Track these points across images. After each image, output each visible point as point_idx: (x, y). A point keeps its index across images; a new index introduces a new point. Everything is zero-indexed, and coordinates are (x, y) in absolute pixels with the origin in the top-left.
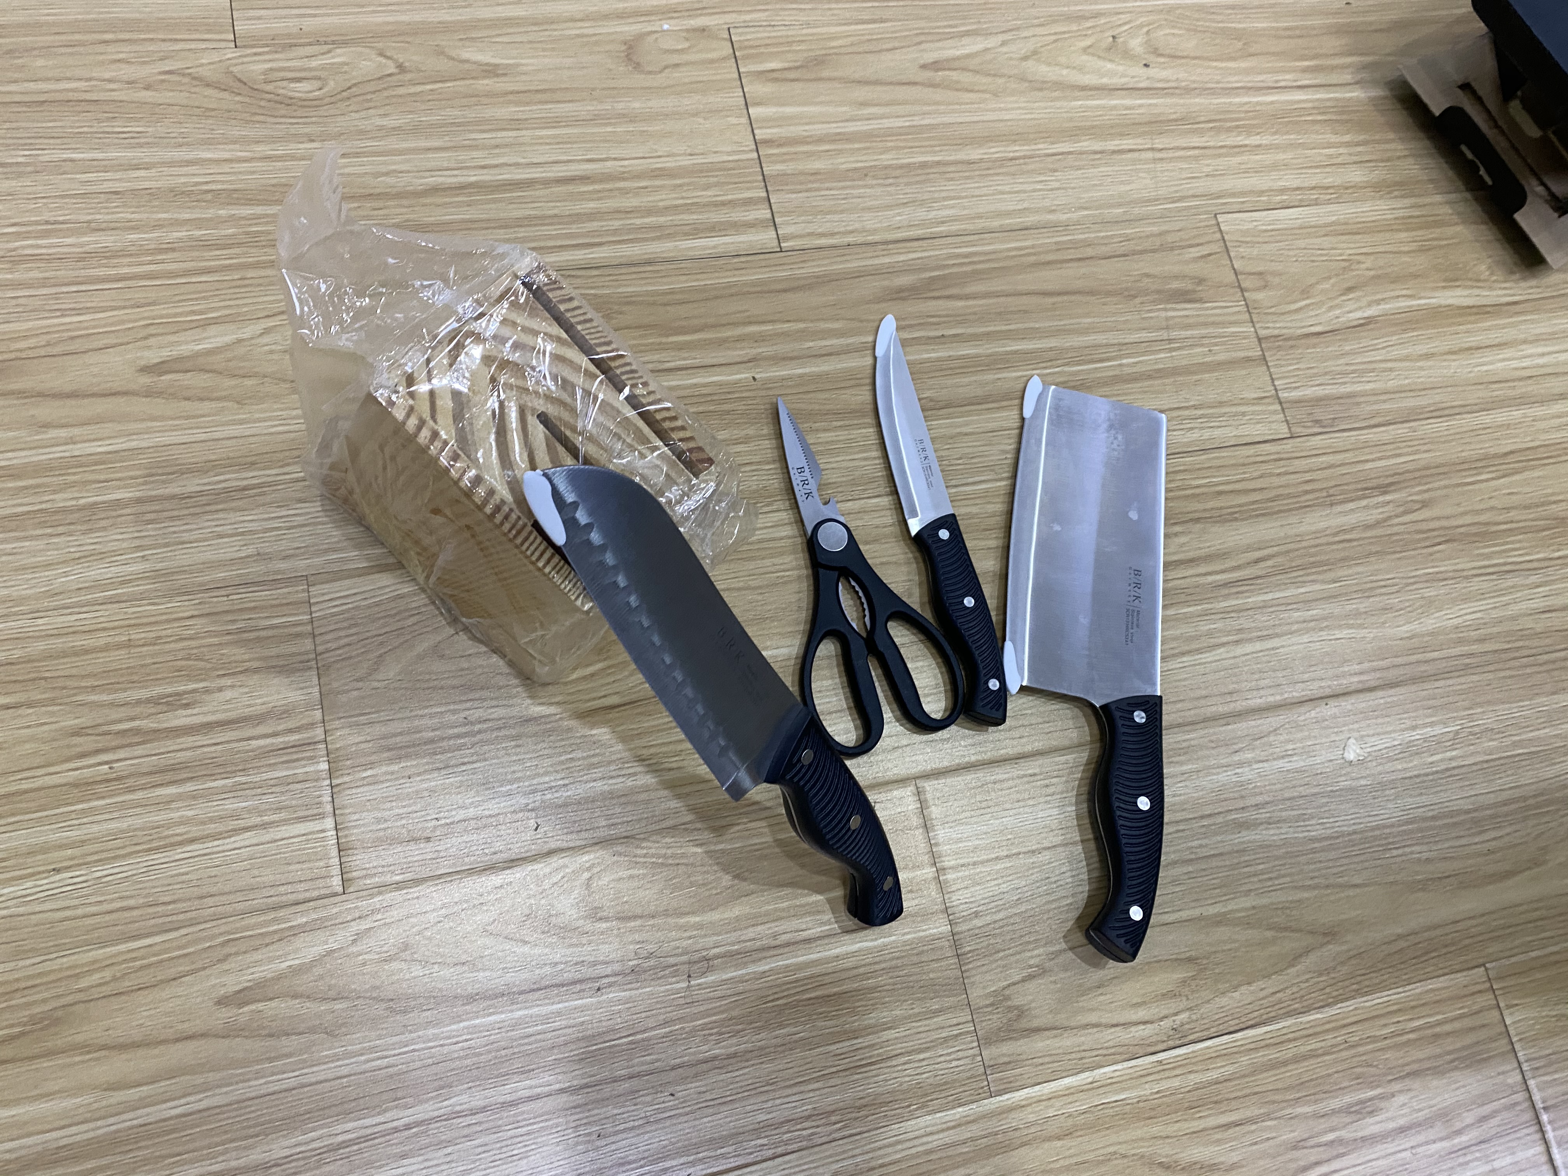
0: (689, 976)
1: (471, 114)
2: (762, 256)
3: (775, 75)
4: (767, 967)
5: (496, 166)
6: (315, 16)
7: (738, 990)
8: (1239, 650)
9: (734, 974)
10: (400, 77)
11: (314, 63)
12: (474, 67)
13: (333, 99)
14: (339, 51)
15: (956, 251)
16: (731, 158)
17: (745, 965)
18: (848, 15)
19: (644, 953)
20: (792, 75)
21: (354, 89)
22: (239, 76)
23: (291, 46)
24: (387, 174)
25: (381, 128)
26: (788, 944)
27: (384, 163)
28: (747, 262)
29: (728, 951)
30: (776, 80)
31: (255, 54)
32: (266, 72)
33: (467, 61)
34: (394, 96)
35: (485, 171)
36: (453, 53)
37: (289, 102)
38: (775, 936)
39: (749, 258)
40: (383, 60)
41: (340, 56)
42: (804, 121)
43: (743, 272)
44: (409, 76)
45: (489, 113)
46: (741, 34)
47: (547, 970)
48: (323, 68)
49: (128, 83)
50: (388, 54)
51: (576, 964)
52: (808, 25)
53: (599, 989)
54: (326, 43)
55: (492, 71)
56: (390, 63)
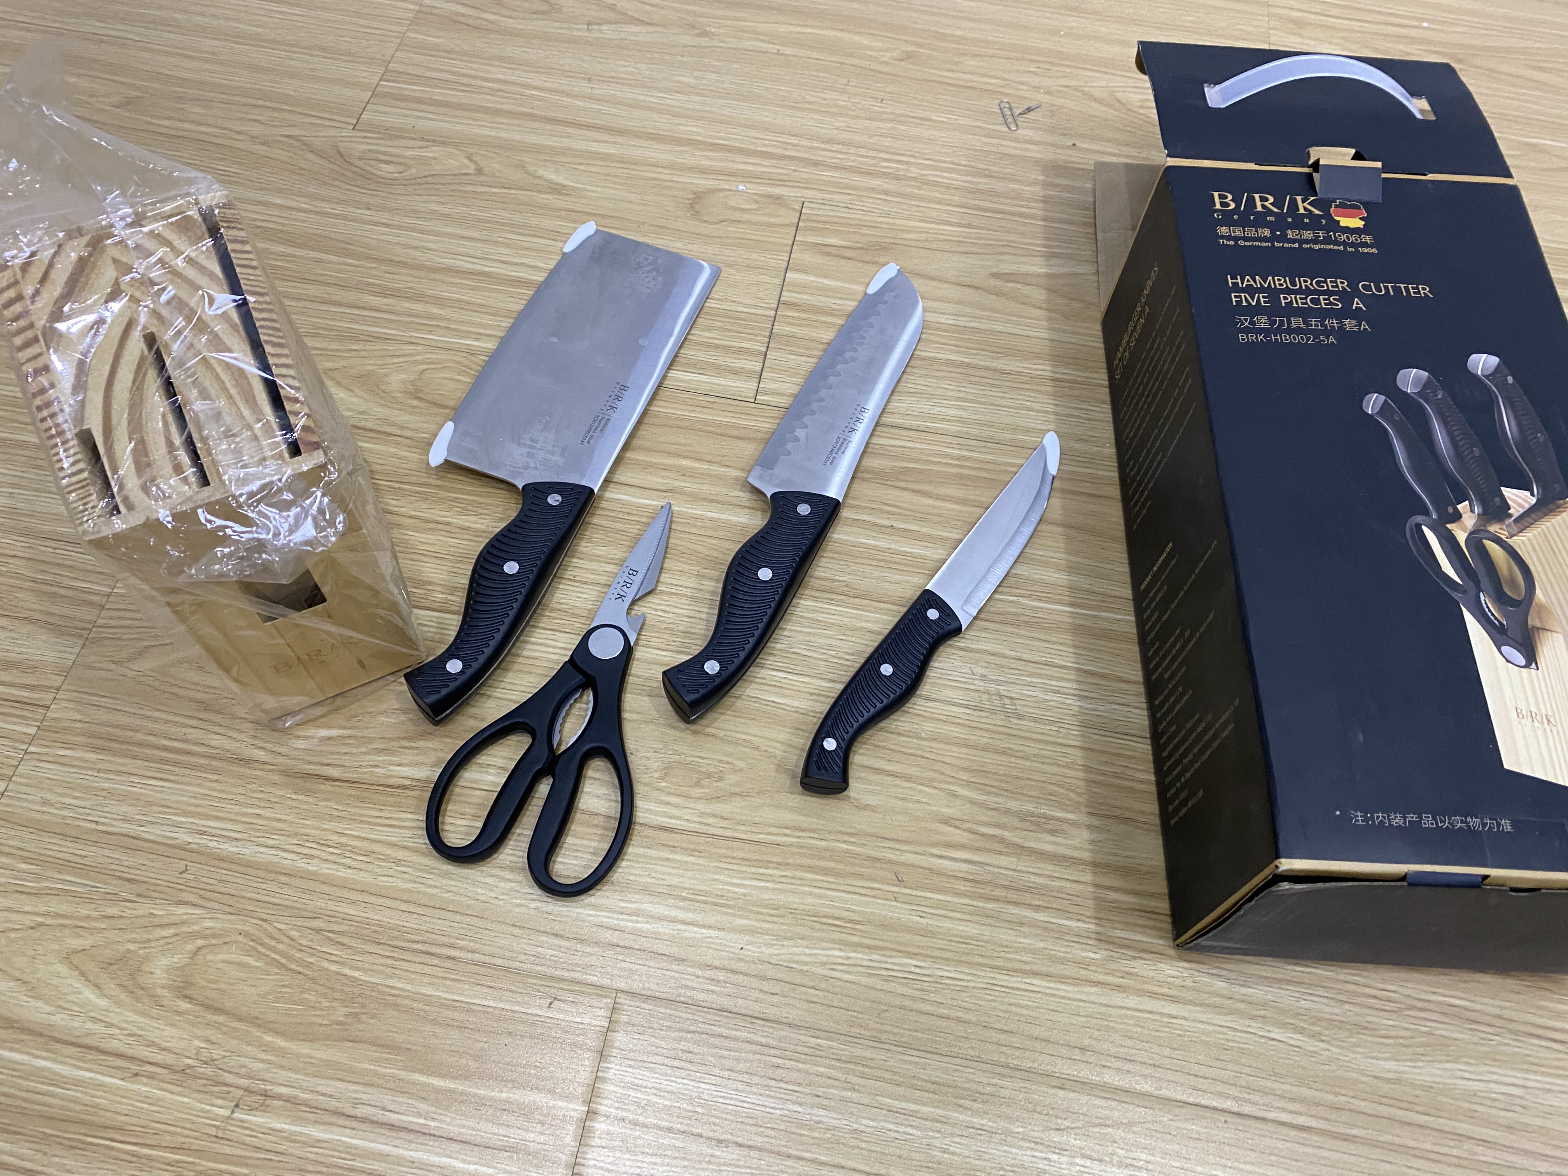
0: (237, 1106)
1: (517, 218)
2: (731, 402)
3: (829, 250)
4: (328, 1136)
5: (516, 264)
6: (431, 119)
7: (280, 1148)
8: (1118, 999)
9: (287, 1127)
10: (474, 178)
11: (410, 153)
12: (545, 183)
13: (405, 182)
14: (434, 148)
15: (948, 450)
16: (745, 310)
17: (303, 1122)
18: (934, 214)
19: (205, 1055)
20: (848, 253)
21: (429, 178)
22: (341, 150)
23: (398, 137)
24: (416, 248)
25: (433, 212)
26: (364, 1120)
27: (418, 239)
28: (714, 402)
29: (295, 1097)
30: (828, 254)
31: (365, 137)
32: (364, 152)
33: (540, 178)
34: (460, 191)
35: (504, 266)
36: (531, 169)
37: (369, 176)
38: (356, 1103)
39: (717, 400)
40: (466, 161)
41: (433, 152)
42: (839, 295)
43: (705, 410)
44: (482, 178)
45: (534, 221)
46: (812, 209)
47: (98, 1028)
48: (413, 158)
49: (252, 137)
50: (475, 159)
51: (130, 1035)
52: (888, 215)
53: (136, 1075)
54: (428, 141)
55: (558, 190)
56: (472, 166)
